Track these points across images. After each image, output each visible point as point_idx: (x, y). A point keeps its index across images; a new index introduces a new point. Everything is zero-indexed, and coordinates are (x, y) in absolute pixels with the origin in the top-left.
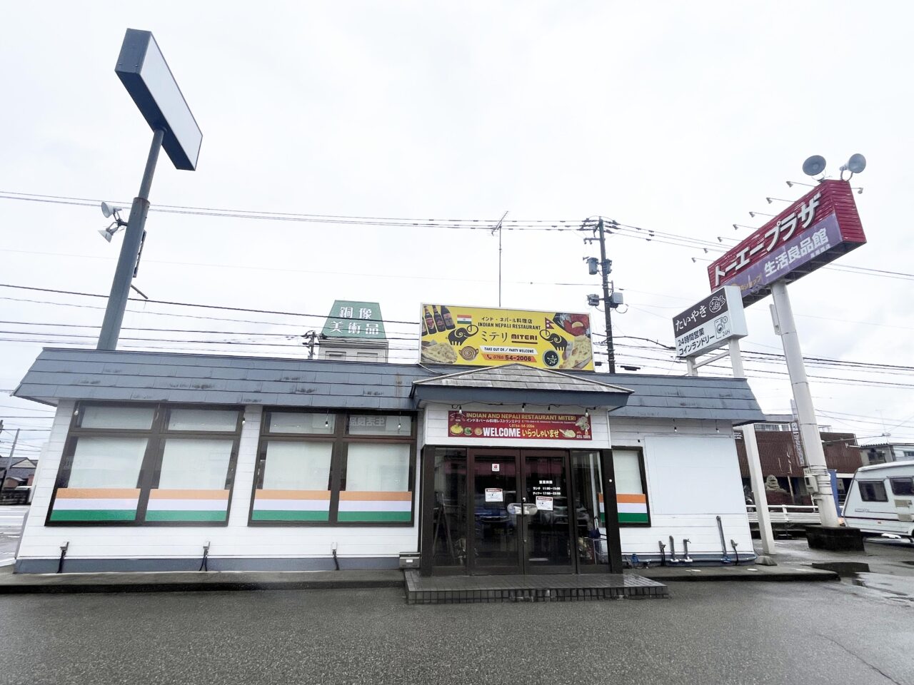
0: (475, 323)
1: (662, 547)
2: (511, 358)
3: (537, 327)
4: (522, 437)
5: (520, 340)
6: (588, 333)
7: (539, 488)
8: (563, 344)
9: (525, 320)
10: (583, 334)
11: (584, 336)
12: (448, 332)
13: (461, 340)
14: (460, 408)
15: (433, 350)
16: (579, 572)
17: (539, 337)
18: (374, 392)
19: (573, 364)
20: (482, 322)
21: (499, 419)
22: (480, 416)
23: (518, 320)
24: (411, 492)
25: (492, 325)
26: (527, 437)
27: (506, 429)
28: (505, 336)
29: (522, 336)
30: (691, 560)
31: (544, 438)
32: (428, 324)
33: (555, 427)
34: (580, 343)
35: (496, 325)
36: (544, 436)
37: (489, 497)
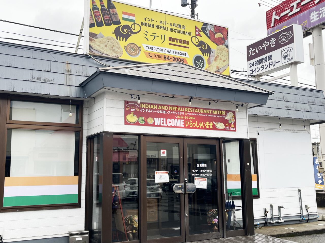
0: (138, 22)
1: (266, 212)
2: (168, 58)
3: (189, 34)
4: (185, 127)
5: (175, 43)
6: (226, 43)
7: (197, 171)
8: (208, 51)
9: (180, 26)
10: (222, 44)
11: (223, 46)
12: (114, 27)
13: (126, 37)
14: (139, 98)
15: (100, 42)
16: (225, 237)
17: (190, 42)
18: (43, 78)
19: (215, 69)
20: (144, 21)
21: (167, 111)
22: (152, 107)
23: (174, 24)
24: (77, 177)
25: (153, 26)
26: (189, 127)
27: (172, 120)
28: (163, 38)
29: (177, 40)
30: (283, 221)
31: (202, 128)
32: (95, 16)
33: (211, 120)
34: (220, 51)
35: (157, 27)
36: (202, 127)
37: (158, 178)
